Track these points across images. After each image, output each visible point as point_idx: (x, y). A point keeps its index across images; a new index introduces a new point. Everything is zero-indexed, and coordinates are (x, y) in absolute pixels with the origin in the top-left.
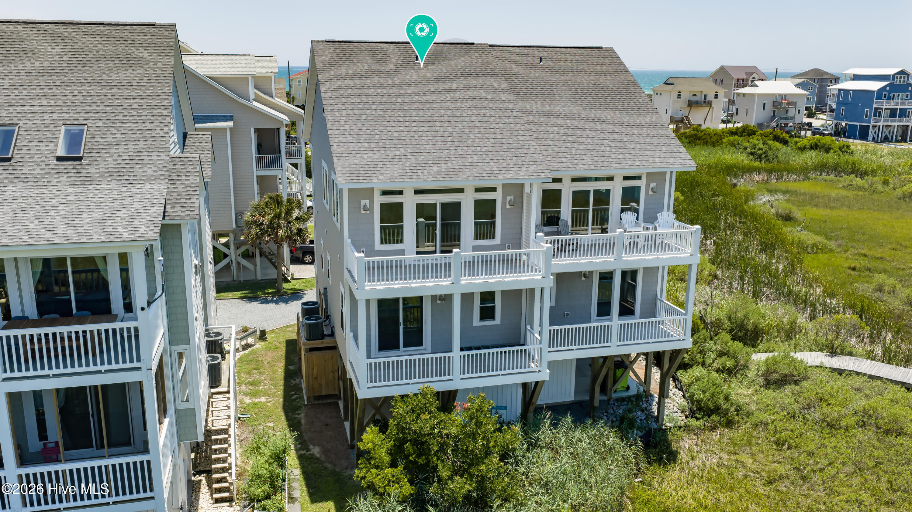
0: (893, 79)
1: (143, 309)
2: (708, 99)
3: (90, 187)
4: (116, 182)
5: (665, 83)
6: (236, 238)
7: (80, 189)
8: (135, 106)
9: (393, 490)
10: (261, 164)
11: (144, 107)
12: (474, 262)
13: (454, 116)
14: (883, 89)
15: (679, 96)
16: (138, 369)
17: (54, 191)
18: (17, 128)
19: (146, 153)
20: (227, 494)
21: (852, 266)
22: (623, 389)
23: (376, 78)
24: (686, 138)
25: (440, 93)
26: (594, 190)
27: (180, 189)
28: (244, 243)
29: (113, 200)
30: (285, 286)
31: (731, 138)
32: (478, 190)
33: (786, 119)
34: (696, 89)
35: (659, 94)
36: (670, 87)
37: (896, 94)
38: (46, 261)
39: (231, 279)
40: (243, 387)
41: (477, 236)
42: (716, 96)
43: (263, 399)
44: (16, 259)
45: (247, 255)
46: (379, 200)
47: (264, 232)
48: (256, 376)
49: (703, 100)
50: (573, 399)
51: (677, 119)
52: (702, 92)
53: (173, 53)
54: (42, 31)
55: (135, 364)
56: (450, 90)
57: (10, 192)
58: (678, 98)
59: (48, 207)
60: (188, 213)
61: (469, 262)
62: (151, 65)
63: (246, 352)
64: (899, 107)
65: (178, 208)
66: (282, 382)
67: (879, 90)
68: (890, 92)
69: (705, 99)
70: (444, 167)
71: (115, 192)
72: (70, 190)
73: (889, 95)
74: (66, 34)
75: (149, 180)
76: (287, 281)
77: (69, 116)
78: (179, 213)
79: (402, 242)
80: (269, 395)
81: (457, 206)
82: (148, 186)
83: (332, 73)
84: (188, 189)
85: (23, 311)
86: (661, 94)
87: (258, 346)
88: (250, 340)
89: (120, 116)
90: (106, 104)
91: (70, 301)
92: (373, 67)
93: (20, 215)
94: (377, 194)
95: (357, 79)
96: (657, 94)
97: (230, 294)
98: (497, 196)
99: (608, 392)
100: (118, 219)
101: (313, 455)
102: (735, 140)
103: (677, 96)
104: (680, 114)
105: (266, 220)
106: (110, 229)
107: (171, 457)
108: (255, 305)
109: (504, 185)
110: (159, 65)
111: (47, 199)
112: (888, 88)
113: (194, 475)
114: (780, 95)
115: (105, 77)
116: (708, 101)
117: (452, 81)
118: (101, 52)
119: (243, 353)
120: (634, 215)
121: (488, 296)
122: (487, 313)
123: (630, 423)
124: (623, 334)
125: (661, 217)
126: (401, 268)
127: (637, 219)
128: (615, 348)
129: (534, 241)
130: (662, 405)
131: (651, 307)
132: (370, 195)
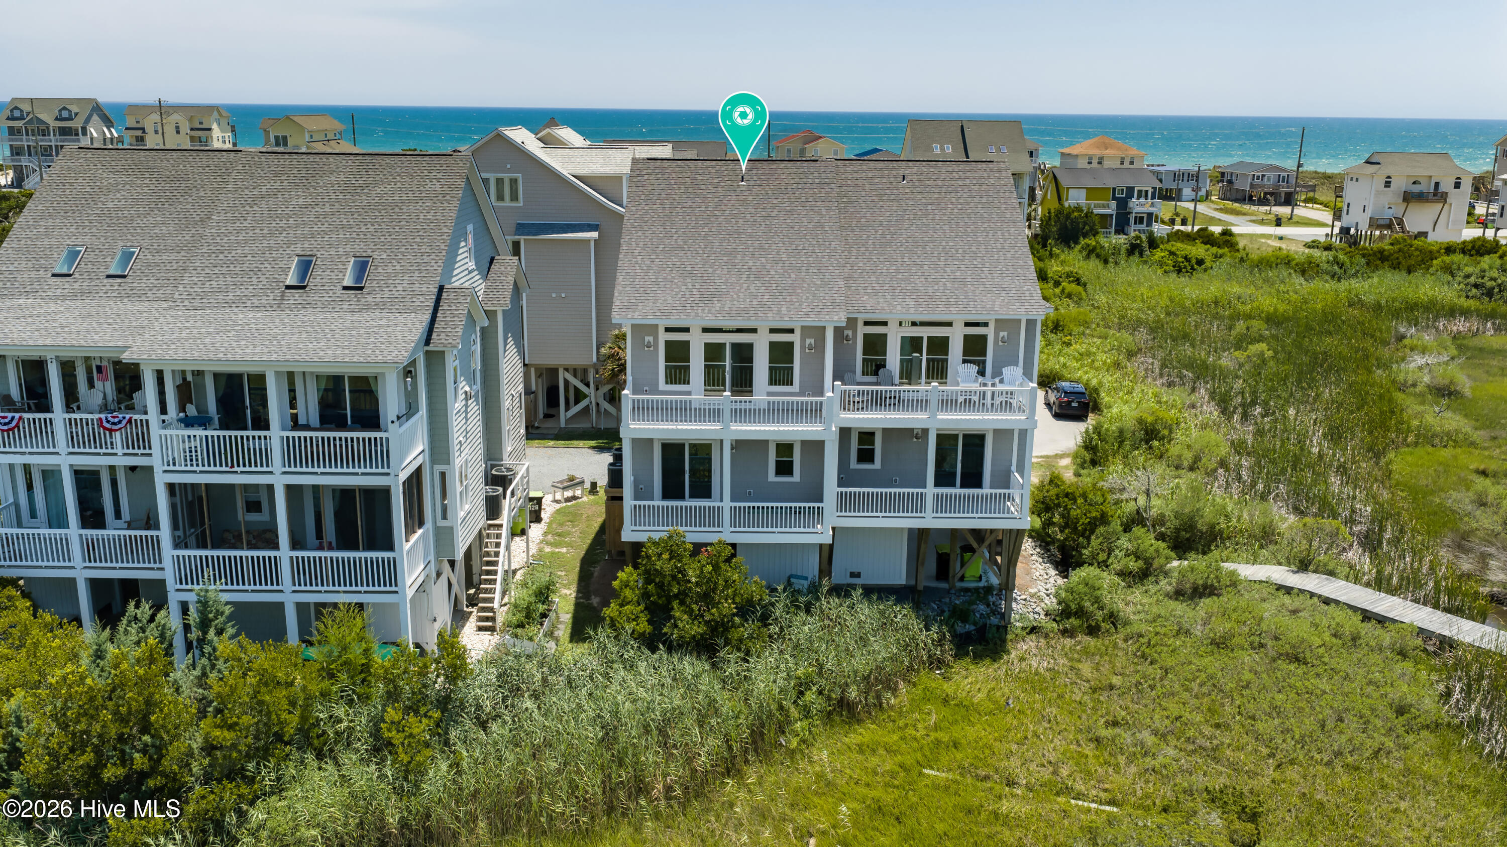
1: (393, 422)
2: (1442, 189)
3: (365, 315)
4: (387, 311)
5: (1367, 162)
7: (357, 316)
8: (418, 240)
11: (425, 240)
12: (769, 410)
13: (761, 248)
15: (1388, 184)
16: (388, 474)
17: (336, 317)
18: (314, 259)
19: (418, 285)
20: (490, 624)
21: (1482, 467)
22: (973, 579)
23: (690, 203)
24: (1364, 256)
25: (755, 220)
26: (928, 337)
27: (448, 319)
29: (381, 326)
31: (1447, 259)
32: (772, 331)
34: (1420, 172)
35: (1354, 179)
36: (1372, 169)
39: (589, 425)
40: (549, 537)
41: (773, 381)
42: (1457, 185)
43: (564, 550)
44: (304, 373)
46: (663, 337)
48: (568, 527)
49: (1432, 190)
50: (904, 583)
51: (1380, 222)
52: (1431, 177)
53: (463, 185)
54: (350, 163)
55: (386, 470)
56: (768, 217)
57: (300, 316)
58: (1385, 186)
59: (327, 331)
60: (450, 341)
61: (764, 410)
62: (440, 197)
63: (569, 504)
65: (443, 336)
66: (592, 537)
69: (1436, 189)
70: (728, 304)
71: (384, 320)
72: (349, 316)
74: (371, 166)
75: (415, 310)
77: (360, 248)
78: (443, 341)
79: (688, 383)
80: (572, 547)
81: (750, 347)
82: (413, 315)
83: (643, 197)
84: (456, 319)
85: (308, 420)
86: (1357, 180)
87: (585, 499)
88: (578, 493)
89: (403, 250)
90: (393, 237)
91: (346, 414)
92: (690, 190)
93: (304, 336)
94: (661, 330)
95: (667, 204)
96: (1352, 179)
97: (581, 443)
98: (796, 338)
99: (950, 579)
100: (378, 344)
101: (592, 604)
102: (1452, 262)
103: (1384, 184)
104: (1389, 214)
106: (370, 352)
107: (422, 567)
109: (803, 328)
110: (448, 197)
111: (328, 324)
113: (467, 606)
115: (397, 210)
116: (1442, 193)
117: (774, 207)
118: (399, 185)
119: (565, 504)
120: (974, 369)
121: (785, 449)
122: (784, 468)
123: (962, 615)
124: (941, 504)
125: (1007, 371)
126: (684, 411)
127: (982, 373)
128: (930, 520)
129: (832, 390)
130: (1009, 600)
131: (1003, 480)
132: (652, 329)
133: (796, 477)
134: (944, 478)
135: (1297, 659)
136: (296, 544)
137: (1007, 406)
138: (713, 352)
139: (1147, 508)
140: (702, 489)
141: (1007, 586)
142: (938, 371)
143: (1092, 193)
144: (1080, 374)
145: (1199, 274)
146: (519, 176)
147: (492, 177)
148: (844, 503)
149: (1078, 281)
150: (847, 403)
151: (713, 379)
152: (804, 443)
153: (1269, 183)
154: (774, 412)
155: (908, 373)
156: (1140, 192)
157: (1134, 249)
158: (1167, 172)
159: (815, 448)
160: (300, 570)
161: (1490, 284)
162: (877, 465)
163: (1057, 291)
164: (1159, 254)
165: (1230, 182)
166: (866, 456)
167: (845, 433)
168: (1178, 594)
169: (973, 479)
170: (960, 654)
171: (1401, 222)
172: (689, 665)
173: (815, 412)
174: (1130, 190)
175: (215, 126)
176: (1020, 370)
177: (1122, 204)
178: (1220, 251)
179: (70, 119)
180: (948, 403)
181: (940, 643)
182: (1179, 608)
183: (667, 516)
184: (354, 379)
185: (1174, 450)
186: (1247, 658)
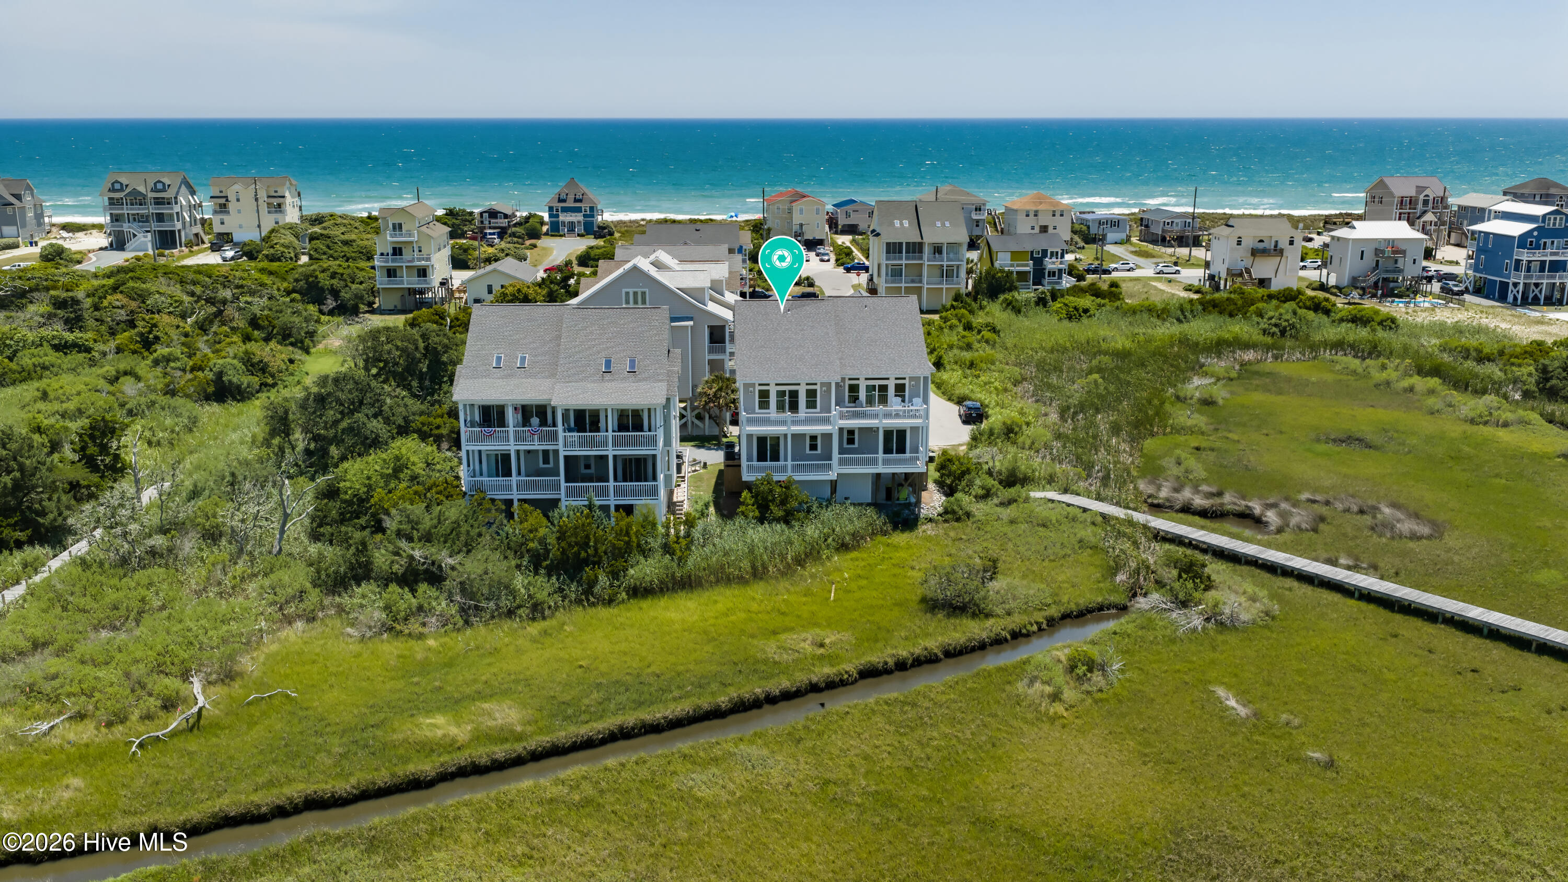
0: (1544, 221)
1: (659, 428)
2: (1280, 246)
3: (637, 383)
4: (649, 382)
6: (692, 404)
7: (634, 384)
8: (654, 349)
9: (751, 514)
10: (711, 351)
11: (658, 349)
12: (806, 420)
13: (801, 345)
14: (1529, 233)
15: (1239, 243)
16: (656, 450)
17: (624, 384)
18: (612, 359)
19: (659, 370)
25: (796, 331)
26: (878, 385)
27: (671, 384)
28: (697, 407)
29: (644, 389)
30: (724, 440)
32: (807, 384)
33: (1394, 271)
34: (1262, 234)
35: (1216, 240)
36: (1227, 232)
37: (1549, 241)
38: (622, 411)
39: (690, 434)
40: (692, 488)
41: (808, 407)
42: (1291, 243)
45: (699, 417)
46: (758, 388)
47: (711, 400)
48: (699, 484)
49: (1272, 247)
50: (871, 500)
51: (1234, 272)
52: (1271, 237)
55: (655, 448)
56: (803, 329)
57: (609, 384)
59: (628, 391)
60: (673, 393)
61: (804, 420)
62: (660, 329)
63: (695, 473)
64: (1549, 258)
66: (713, 487)
67: (1520, 236)
68: (1538, 238)
69: (1276, 246)
70: (788, 373)
71: (649, 386)
72: (630, 384)
73: (1537, 242)
76: (726, 436)
77: (630, 353)
79: (769, 409)
80: (705, 492)
81: (796, 392)
82: (661, 383)
83: (742, 321)
84: (674, 384)
86: (1219, 239)
87: (703, 471)
88: (698, 468)
89: (649, 354)
90: (643, 348)
91: (630, 425)
92: (764, 316)
93: (620, 393)
94: (757, 385)
95: (754, 324)
97: (688, 443)
98: (818, 387)
100: (651, 396)
103: (1237, 241)
104: (1241, 266)
105: (711, 392)
106: (649, 400)
108: (702, 450)
109: (821, 383)
110: (663, 329)
111: (622, 387)
112: (1535, 233)
114: (1385, 240)
115: (642, 335)
116: (1281, 249)
118: (640, 323)
119: (693, 473)
120: (899, 399)
121: (813, 438)
122: (813, 447)
123: (897, 514)
124: (886, 462)
125: (915, 400)
126: (767, 422)
127: (903, 401)
128: (881, 469)
129: (835, 411)
130: (920, 508)
131: (915, 450)
132: (753, 385)
133: (819, 451)
134: (887, 450)
135: (1044, 526)
136: (616, 480)
137: (915, 417)
138: (781, 394)
139: (994, 467)
140: (775, 458)
141: (919, 502)
142: (884, 400)
143: (1016, 255)
144: (979, 396)
145: (1085, 320)
146: (647, 290)
147: (631, 291)
148: (842, 462)
149: (994, 330)
150: (842, 416)
151: (780, 407)
152: (823, 435)
153: (1177, 229)
154: (808, 421)
155: (870, 401)
156: (1052, 253)
157: (1041, 302)
158: (1094, 220)
159: (828, 437)
160: (617, 492)
161: (1284, 324)
162: (856, 445)
163: (979, 337)
164: (1057, 305)
165: (1147, 226)
166: (851, 441)
167: (841, 430)
168: (1002, 504)
169: (901, 450)
170: (895, 528)
171: (1248, 271)
172: (778, 527)
173: (827, 421)
174: (1045, 252)
175: (287, 194)
176: (920, 400)
177: (1038, 263)
178: (1103, 301)
179: (164, 190)
180: (888, 415)
181: (885, 524)
182: (999, 509)
183: (760, 469)
184: (633, 411)
185: (1021, 440)
186: (1023, 526)
